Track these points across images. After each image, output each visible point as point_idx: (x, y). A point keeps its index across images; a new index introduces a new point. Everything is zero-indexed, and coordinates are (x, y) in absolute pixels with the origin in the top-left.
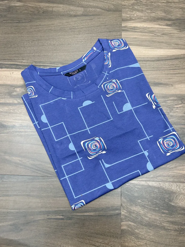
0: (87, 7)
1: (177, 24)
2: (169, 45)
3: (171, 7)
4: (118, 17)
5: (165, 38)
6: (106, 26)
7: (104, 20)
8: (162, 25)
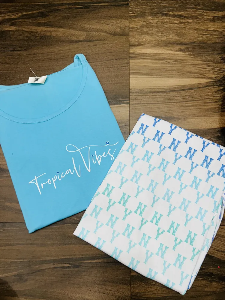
0: (90, 30)
1: (191, 49)
2: (181, 74)
3: (184, 28)
4: (125, 42)
5: (177, 66)
6: (112, 52)
7: (109, 46)
8: (174, 50)
